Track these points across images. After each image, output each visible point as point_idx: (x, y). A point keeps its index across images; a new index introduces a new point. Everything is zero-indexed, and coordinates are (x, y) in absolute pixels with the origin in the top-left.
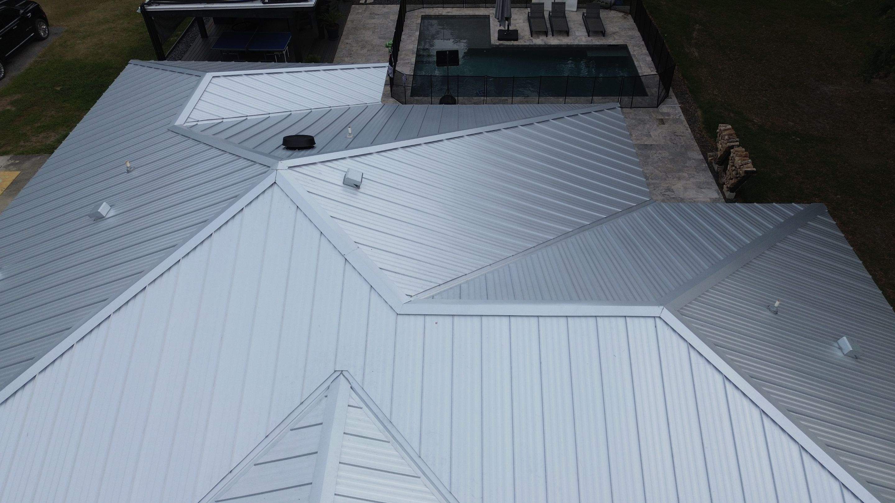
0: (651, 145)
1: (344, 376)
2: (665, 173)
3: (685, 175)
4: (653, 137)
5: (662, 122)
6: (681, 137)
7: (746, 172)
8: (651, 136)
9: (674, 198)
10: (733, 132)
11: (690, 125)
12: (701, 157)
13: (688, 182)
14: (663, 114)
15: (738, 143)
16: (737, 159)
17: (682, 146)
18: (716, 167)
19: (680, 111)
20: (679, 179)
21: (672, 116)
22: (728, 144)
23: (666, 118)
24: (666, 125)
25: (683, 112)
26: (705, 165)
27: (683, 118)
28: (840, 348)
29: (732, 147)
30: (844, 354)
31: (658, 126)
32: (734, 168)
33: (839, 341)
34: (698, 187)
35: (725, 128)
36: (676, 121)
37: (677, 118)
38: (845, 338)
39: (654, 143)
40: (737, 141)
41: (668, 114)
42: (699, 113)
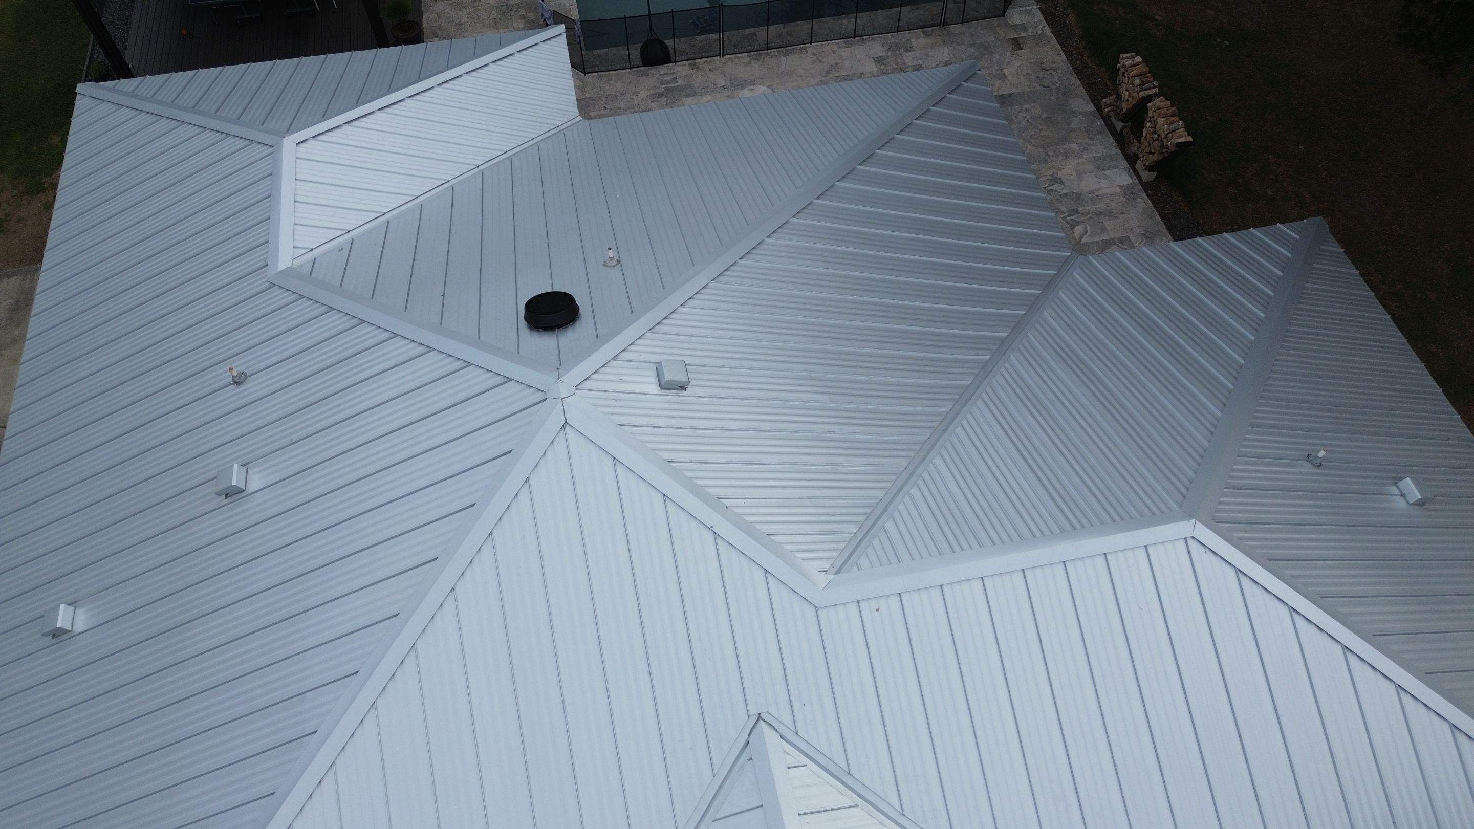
0: (1010, 95)
1: (764, 721)
2: (1043, 147)
3: (1074, 146)
4: (1010, 78)
5: (1017, 44)
6: (1053, 72)
7: (1178, 145)
8: (1006, 78)
9: (1066, 195)
10: (1145, 69)
11: (1061, 44)
12: (1091, 107)
13: (1080, 160)
14: (1014, 27)
15: (1156, 90)
16: (1161, 121)
17: (1058, 89)
18: (1119, 125)
19: (1041, 17)
20: (1066, 156)
21: (1030, 30)
22: (1142, 93)
23: (1023, 35)
24: (1025, 51)
25: (1046, 19)
26: (1100, 122)
27: (1048, 31)
28: (1403, 495)
29: (1149, 99)
30: (1408, 503)
31: (1011, 53)
32: (1155, 136)
33: (1400, 484)
34: (1098, 168)
35: (1131, 62)
36: (1039, 39)
37: (1040, 32)
38: (1408, 480)
39: (1014, 90)
40: (1154, 87)
41: (1023, 27)
42: (1072, 18)
